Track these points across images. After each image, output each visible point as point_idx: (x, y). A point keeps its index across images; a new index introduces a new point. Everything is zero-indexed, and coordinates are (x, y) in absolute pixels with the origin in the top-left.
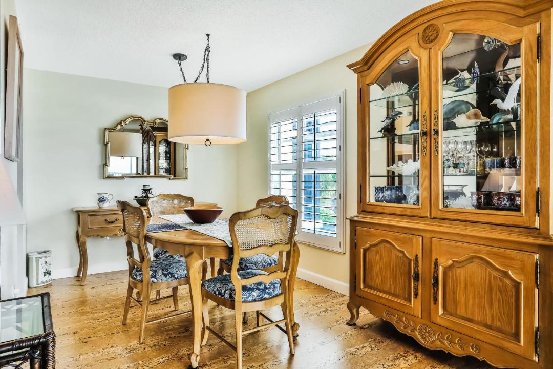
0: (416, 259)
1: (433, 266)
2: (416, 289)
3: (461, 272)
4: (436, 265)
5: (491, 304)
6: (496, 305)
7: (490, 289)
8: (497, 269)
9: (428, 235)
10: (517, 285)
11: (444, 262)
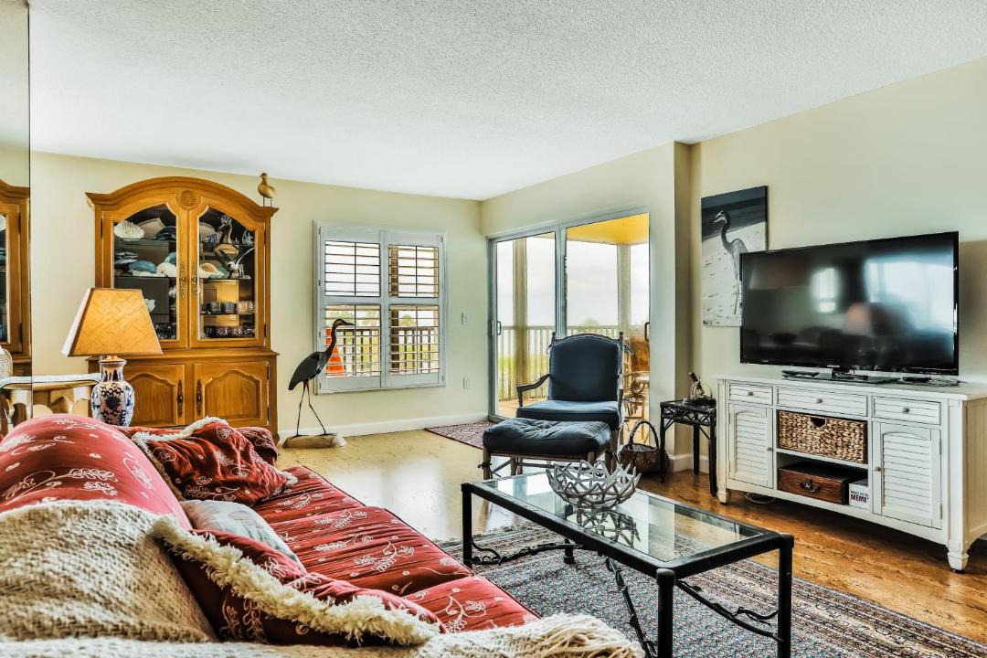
0: (180, 384)
1: (196, 385)
2: (180, 409)
3: (220, 385)
4: (199, 384)
5: (242, 399)
6: (245, 402)
7: (241, 391)
8: (245, 376)
9: (190, 362)
10: (257, 382)
11: (206, 381)
